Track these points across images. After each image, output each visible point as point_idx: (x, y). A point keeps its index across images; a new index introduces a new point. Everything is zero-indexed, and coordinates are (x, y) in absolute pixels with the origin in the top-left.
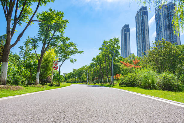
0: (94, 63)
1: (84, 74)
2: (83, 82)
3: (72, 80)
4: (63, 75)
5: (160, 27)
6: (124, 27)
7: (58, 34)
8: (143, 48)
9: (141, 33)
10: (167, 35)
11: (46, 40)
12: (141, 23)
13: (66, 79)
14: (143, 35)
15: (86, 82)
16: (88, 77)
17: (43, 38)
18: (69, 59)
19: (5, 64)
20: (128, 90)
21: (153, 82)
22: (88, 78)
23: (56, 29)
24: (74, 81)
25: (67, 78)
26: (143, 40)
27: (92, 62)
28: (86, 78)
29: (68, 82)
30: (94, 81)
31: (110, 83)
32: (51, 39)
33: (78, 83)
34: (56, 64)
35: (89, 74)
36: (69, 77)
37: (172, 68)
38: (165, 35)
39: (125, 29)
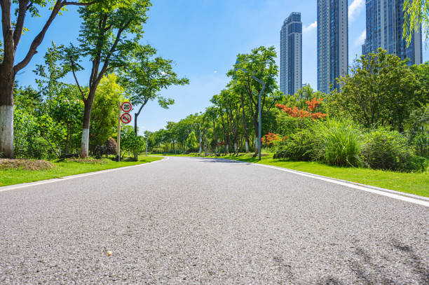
0: (216, 106)
1: (193, 132)
2: (192, 151)
3: (164, 148)
4: (143, 135)
5: (375, 21)
6: (289, 20)
7: (128, 36)
8: (333, 71)
9: (328, 34)
10: (391, 40)
11: (100, 52)
12: (331, 9)
13: (150, 144)
14: (333, 41)
15: (197, 151)
16: (201, 140)
17: (92, 46)
18: (156, 100)
19: (7, 110)
20: (294, 168)
21: (352, 150)
22: (203, 143)
23: (124, 25)
24: (169, 150)
25: (154, 142)
26: (333, 51)
27: (212, 105)
28: (198, 141)
29: (155, 152)
30: (217, 149)
31: (254, 153)
32: (113, 50)
33: (178, 153)
34: (127, 110)
35: (204, 133)
36: (158, 141)
37: (398, 119)
38: (385, 40)
39: (290, 23)
